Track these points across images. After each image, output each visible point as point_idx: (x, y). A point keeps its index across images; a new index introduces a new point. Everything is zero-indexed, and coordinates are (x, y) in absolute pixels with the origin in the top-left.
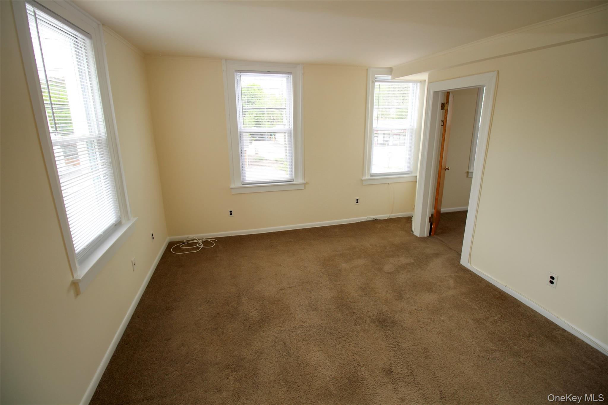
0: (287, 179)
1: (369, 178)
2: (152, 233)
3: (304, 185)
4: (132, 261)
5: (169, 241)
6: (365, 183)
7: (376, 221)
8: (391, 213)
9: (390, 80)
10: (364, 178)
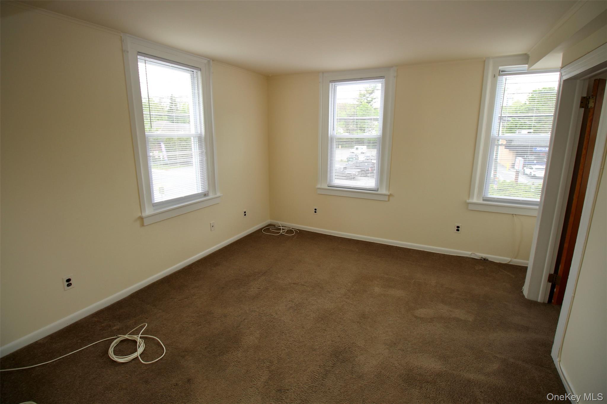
0: (370, 187)
1: (481, 201)
2: (244, 210)
3: (387, 197)
4: (210, 223)
5: (269, 223)
6: (471, 207)
7: (485, 261)
8: (515, 258)
9: (526, 71)
10: (470, 201)
